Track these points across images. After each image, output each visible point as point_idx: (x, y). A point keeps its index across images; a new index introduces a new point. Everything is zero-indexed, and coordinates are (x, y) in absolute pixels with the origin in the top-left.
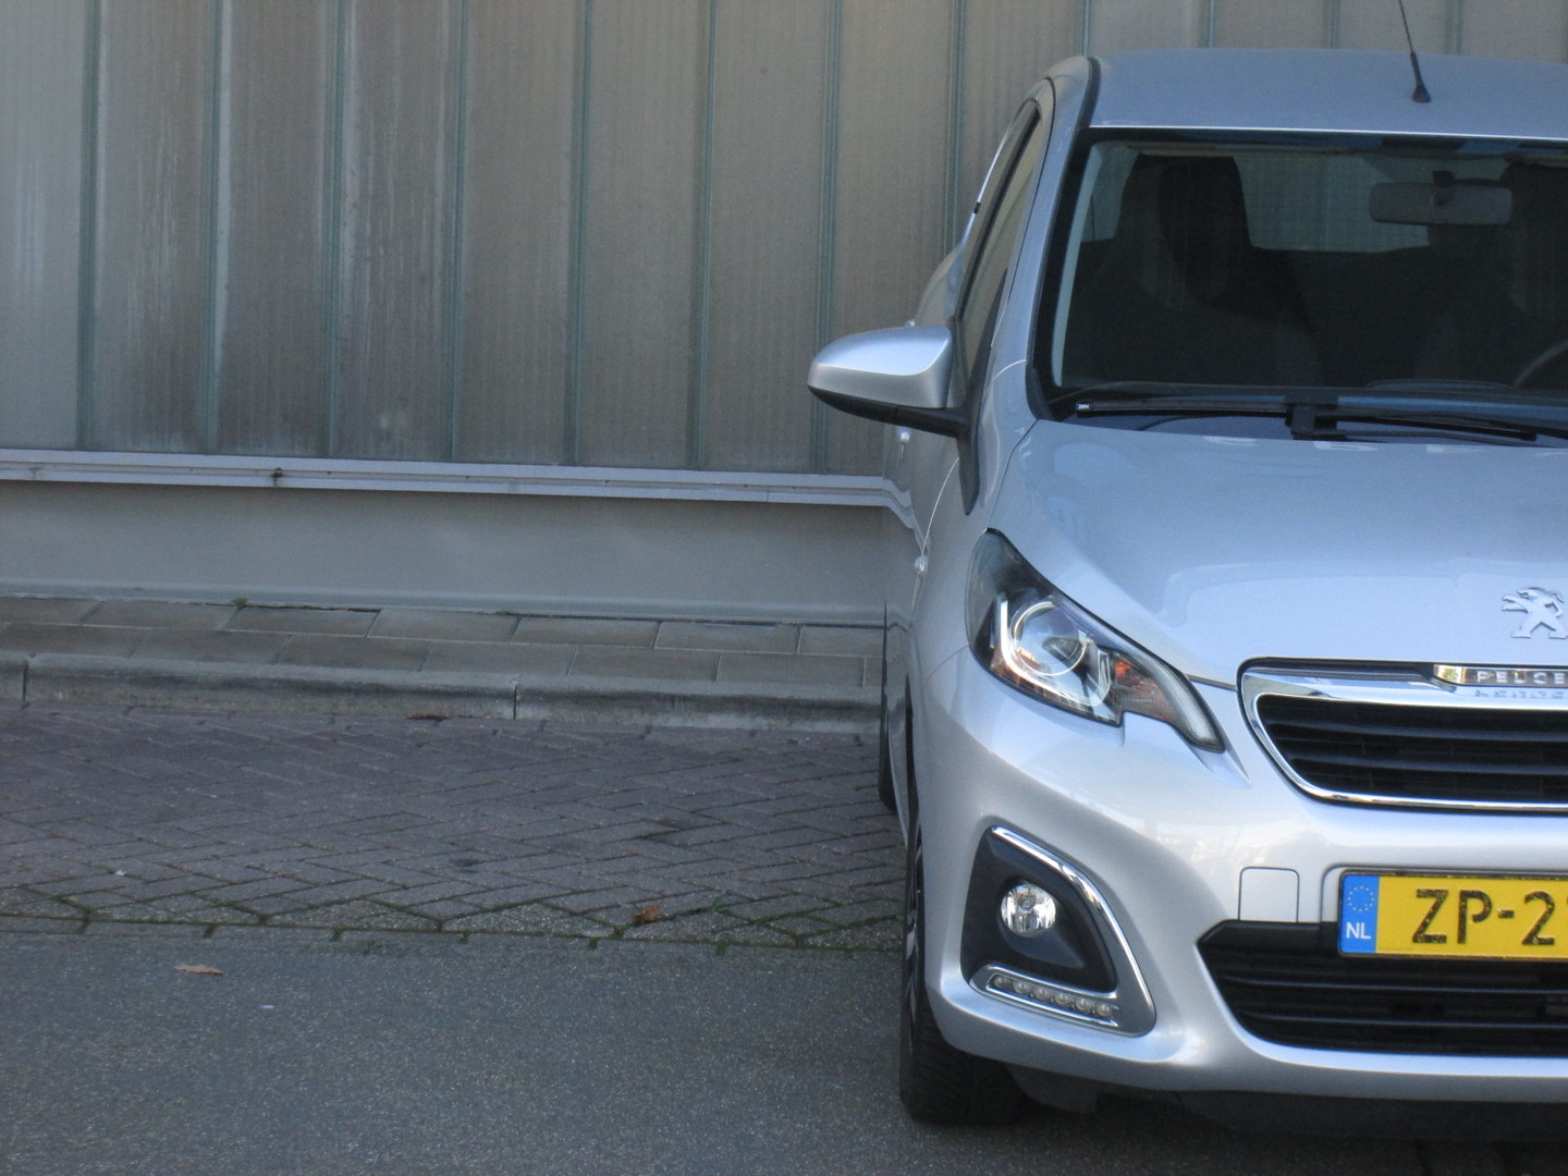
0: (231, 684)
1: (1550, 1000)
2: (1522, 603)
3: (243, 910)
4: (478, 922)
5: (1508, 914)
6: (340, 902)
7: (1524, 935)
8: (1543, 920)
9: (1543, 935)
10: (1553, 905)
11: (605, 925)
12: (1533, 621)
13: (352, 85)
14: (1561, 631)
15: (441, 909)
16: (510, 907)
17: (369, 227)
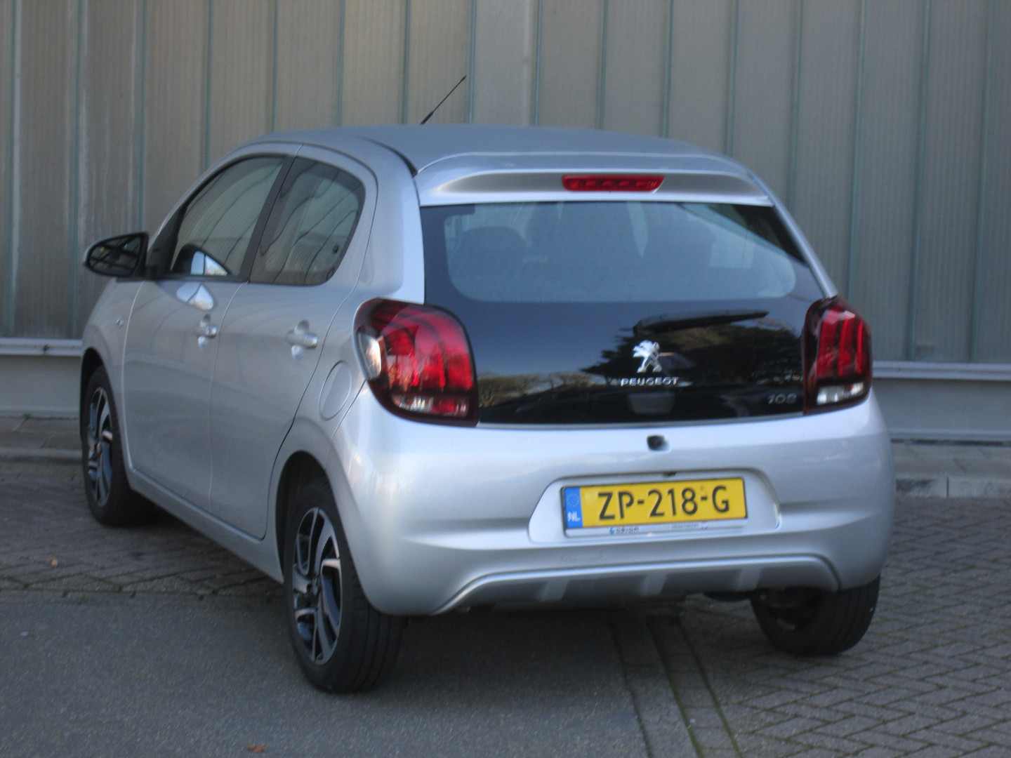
0: (19, 460)
3: (16, 581)
4: (141, 587)
6: (69, 576)
11: (208, 588)
13: (84, 143)
15: (123, 580)
16: (159, 578)
17: (93, 218)
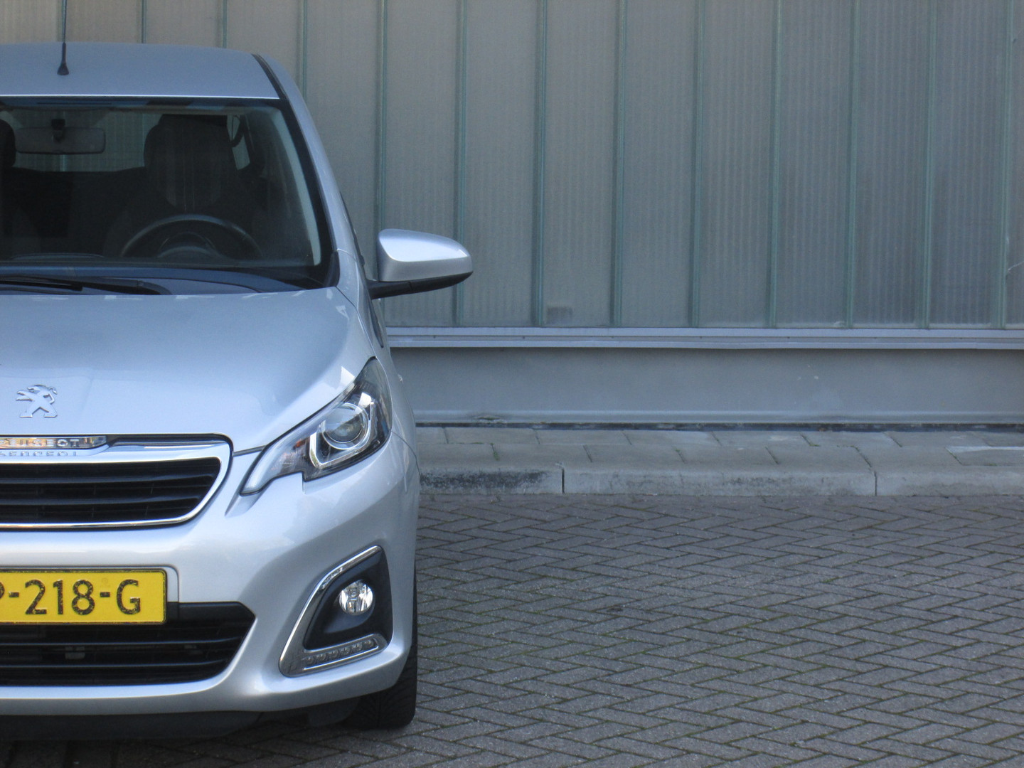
1: (67, 649)
2: (28, 395)
5: (15, 595)
7: (27, 608)
8: (38, 598)
9: (39, 607)
10: (44, 588)
12: (34, 406)
14: (52, 413)
